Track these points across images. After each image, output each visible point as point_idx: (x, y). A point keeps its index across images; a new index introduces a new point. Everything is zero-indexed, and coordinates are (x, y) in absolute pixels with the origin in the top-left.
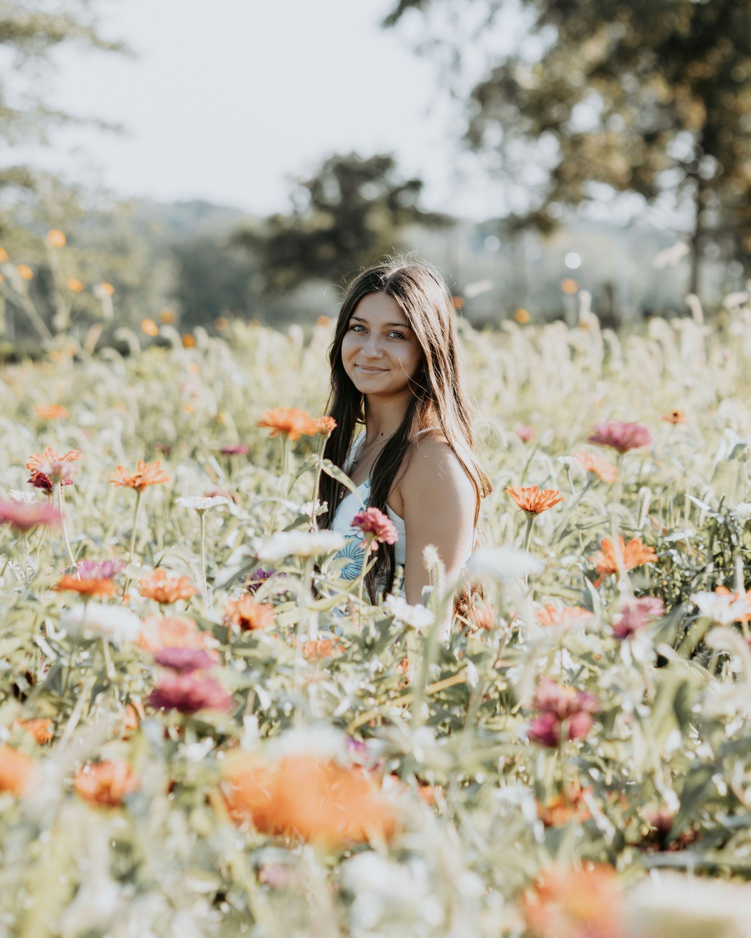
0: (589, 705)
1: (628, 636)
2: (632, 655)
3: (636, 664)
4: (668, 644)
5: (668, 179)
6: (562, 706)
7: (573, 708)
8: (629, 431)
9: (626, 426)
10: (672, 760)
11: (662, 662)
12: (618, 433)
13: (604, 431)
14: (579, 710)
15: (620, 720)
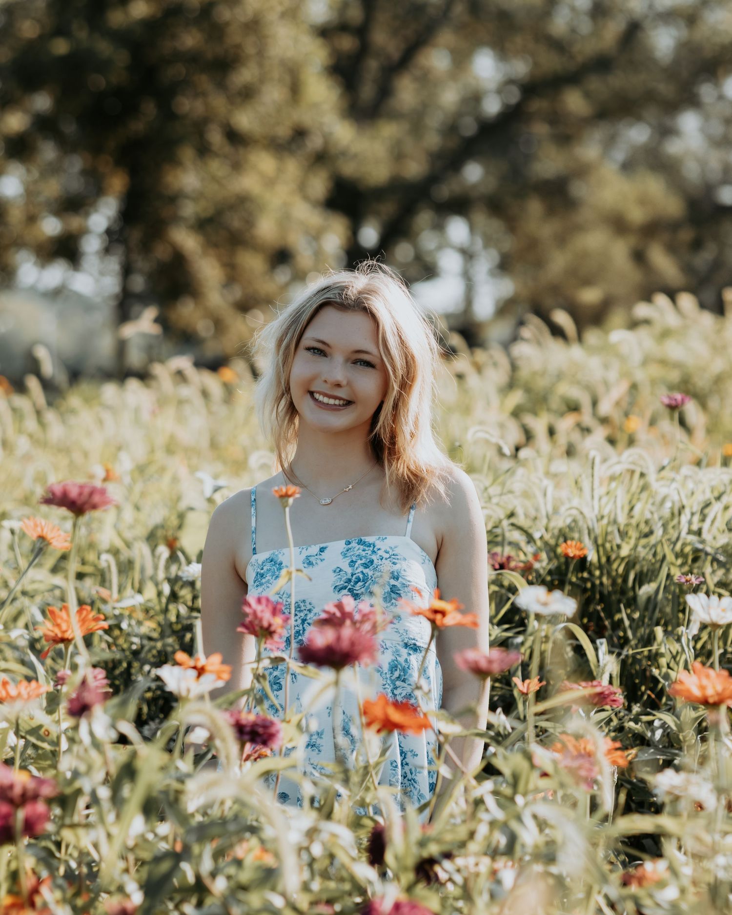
0: (47, 791)
1: (85, 713)
2: (91, 734)
3: (96, 744)
4: (128, 721)
5: (92, 245)
6: (17, 791)
7: (30, 794)
8: (86, 491)
9: (81, 487)
10: (136, 845)
11: (123, 740)
12: (74, 493)
13: (58, 490)
14: (35, 797)
15: (82, 802)
